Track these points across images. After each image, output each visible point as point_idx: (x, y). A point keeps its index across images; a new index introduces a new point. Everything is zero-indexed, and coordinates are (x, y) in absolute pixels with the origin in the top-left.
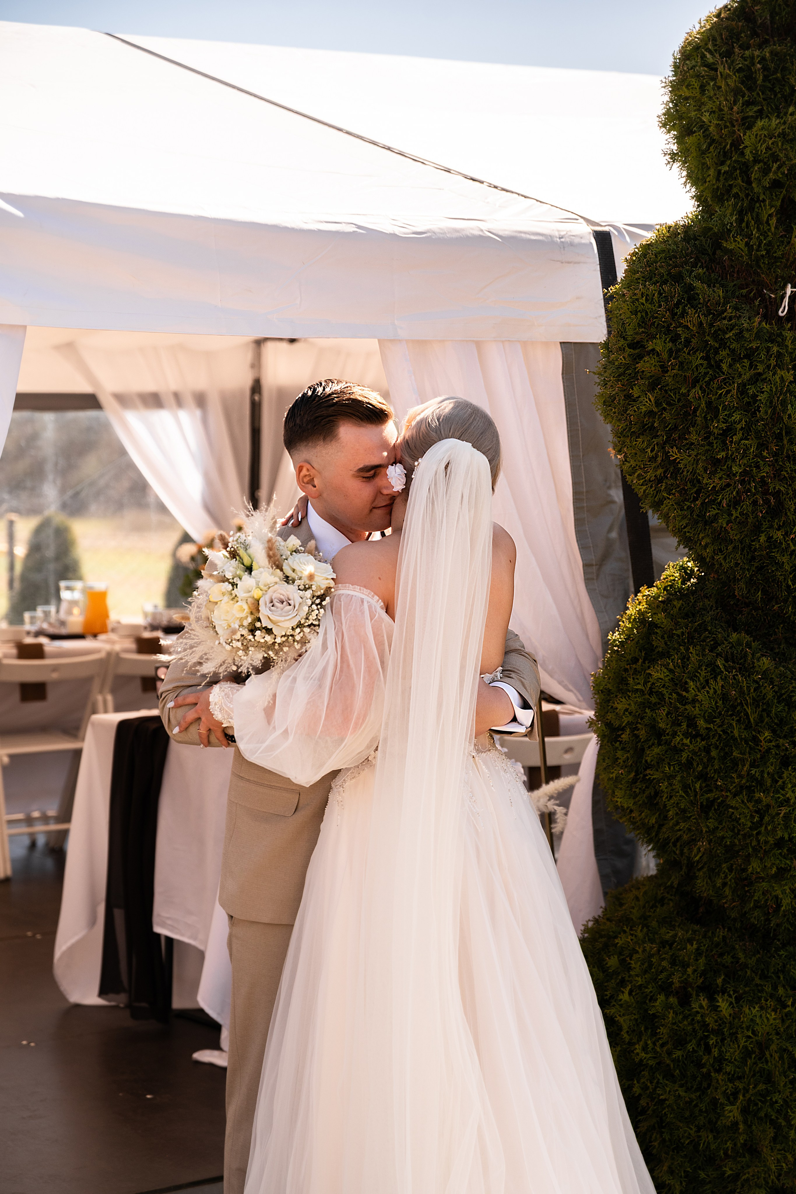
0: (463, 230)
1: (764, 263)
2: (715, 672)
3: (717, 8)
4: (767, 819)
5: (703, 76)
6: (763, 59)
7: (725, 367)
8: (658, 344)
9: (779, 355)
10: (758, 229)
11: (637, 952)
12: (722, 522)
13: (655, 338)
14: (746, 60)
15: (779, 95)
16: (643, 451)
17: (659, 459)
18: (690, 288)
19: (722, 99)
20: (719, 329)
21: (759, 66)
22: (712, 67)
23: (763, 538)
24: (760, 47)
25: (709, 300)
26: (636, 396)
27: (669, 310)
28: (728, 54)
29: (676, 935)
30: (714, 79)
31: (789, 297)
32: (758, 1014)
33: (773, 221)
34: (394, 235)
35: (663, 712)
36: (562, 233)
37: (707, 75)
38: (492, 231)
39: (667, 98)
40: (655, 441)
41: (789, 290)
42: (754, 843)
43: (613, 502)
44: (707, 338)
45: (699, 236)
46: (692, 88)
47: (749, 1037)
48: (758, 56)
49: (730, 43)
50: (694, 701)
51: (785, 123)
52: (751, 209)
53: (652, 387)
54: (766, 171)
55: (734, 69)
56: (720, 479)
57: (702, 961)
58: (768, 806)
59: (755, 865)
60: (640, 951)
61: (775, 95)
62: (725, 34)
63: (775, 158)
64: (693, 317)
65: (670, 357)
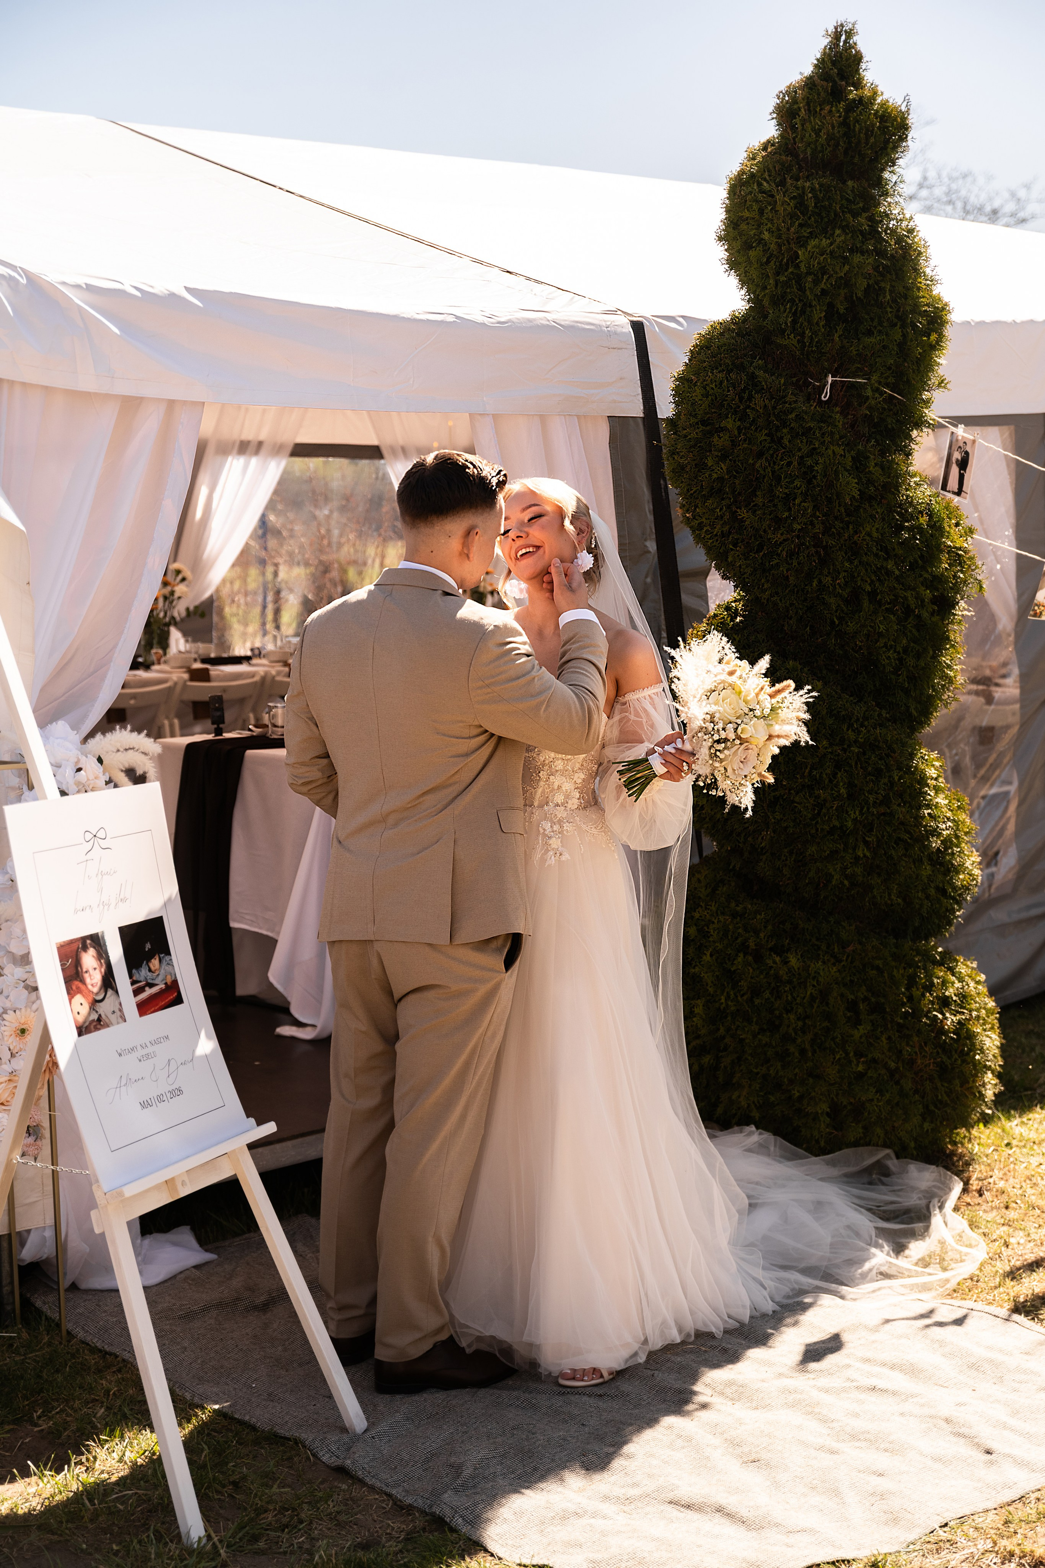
0: (535, 320)
1: (812, 357)
4: (824, 811)
5: (760, 201)
6: (813, 190)
7: (786, 441)
8: (730, 423)
10: (811, 329)
11: (713, 923)
12: (782, 569)
13: (725, 417)
14: (798, 190)
16: (713, 510)
17: (725, 518)
18: (752, 377)
19: (780, 221)
20: (782, 412)
21: (809, 195)
22: (769, 194)
23: (815, 584)
24: (808, 178)
25: (771, 387)
26: (710, 465)
27: (737, 394)
29: (745, 908)
30: (772, 204)
31: (830, 385)
32: (822, 968)
33: (822, 323)
34: (483, 324)
36: (608, 323)
37: (765, 200)
38: (556, 321)
39: (723, 217)
40: (724, 502)
41: (830, 379)
42: (813, 831)
43: (649, 552)
44: (771, 418)
45: (752, 332)
47: (814, 986)
48: (808, 187)
49: (782, 174)
51: (833, 243)
52: (803, 312)
53: (723, 457)
54: (816, 282)
55: (789, 196)
56: (782, 534)
57: (770, 927)
58: (825, 800)
59: (812, 849)
60: (716, 921)
62: (778, 166)
63: (825, 272)
64: (759, 401)
65: (739, 433)
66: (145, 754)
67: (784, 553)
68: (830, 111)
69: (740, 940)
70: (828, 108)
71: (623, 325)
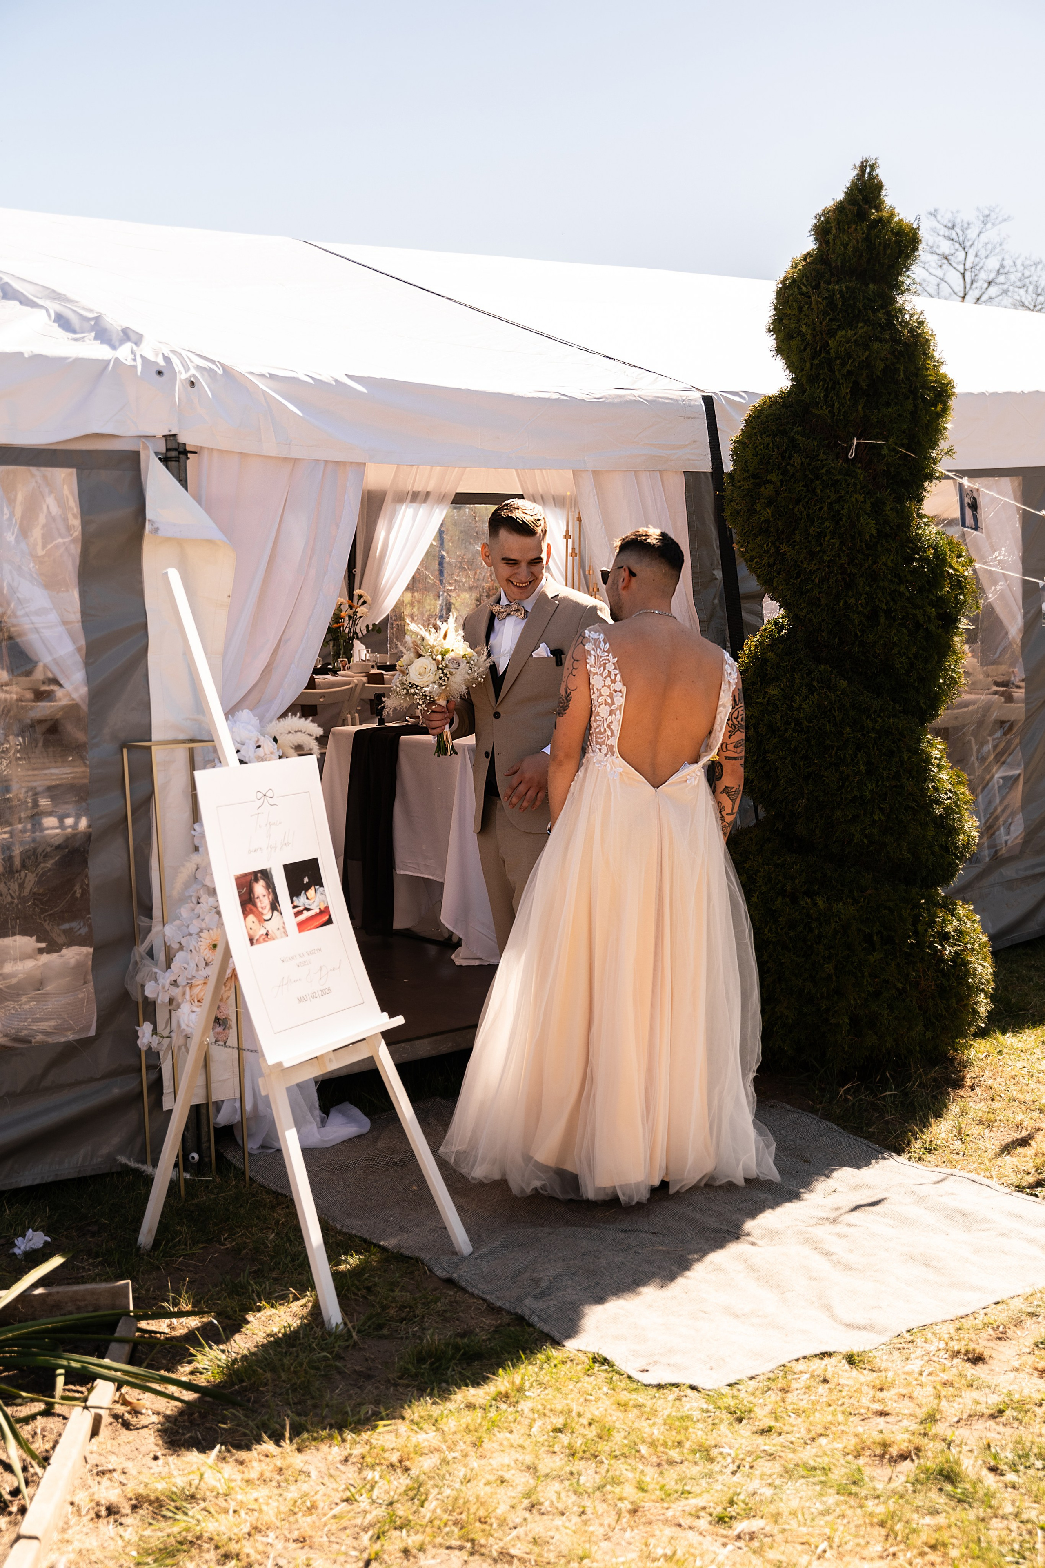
0: (624, 396)
1: (840, 424)
2: (812, 690)
4: (847, 783)
5: (800, 301)
6: (841, 292)
7: (818, 491)
8: (773, 477)
10: (839, 402)
12: (816, 592)
15: (853, 315)
16: (761, 546)
17: (771, 552)
18: (793, 440)
20: (815, 467)
21: (838, 295)
22: (806, 295)
23: (841, 604)
24: (837, 282)
25: (807, 448)
26: (758, 510)
27: (780, 454)
29: (785, 860)
30: (808, 303)
31: (856, 446)
32: (842, 908)
33: (848, 397)
34: (583, 400)
35: (779, 716)
36: (684, 398)
37: (803, 300)
38: (640, 397)
39: (772, 313)
40: (770, 540)
41: (855, 441)
43: (716, 579)
44: (807, 473)
45: (793, 404)
46: (791, 308)
47: (838, 922)
48: (837, 289)
49: (817, 279)
50: (799, 709)
51: (856, 334)
52: (833, 388)
53: (770, 503)
54: (843, 364)
55: (822, 297)
56: (815, 564)
57: (804, 875)
58: (848, 775)
59: (838, 814)
62: (814, 273)
63: (850, 356)
64: (797, 459)
65: (782, 485)
66: (311, 735)
67: (817, 580)
68: (856, 229)
69: (780, 885)
70: (854, 226)
71: (696, 397)
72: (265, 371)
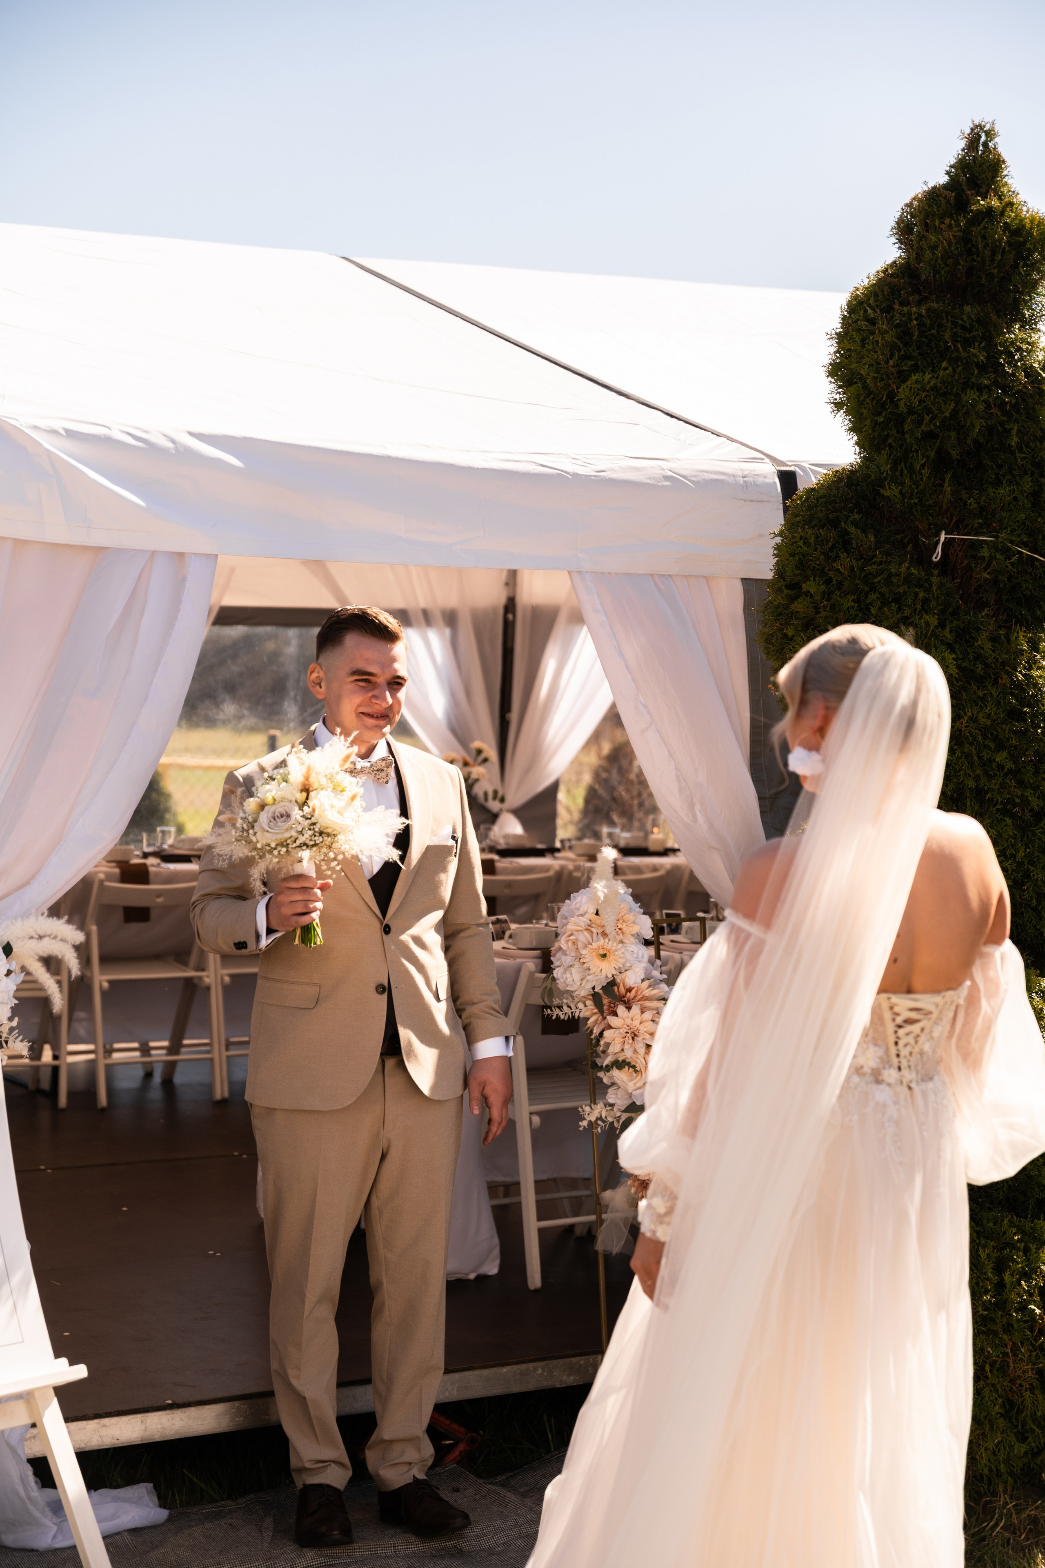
0: (644, 469)
1: (917, 511)
3: (887, 263)
5: (863, 331)
6: (920, 316)
8: (813, 586)
9: (925, 601)
10: (911, 478)
13: (809, 580)
14: (904, 317)
15: (935, 351)
18: (846, 533)
19: (879, 352)
20: (870, 574)
21: (915, 322)
22: (872, 322)
24: (918, 304)
25: (862, 545)
27: (823, 553)
28: (889, 309)
30: (873, 333)
31: (943, 544)
33: (925, 472)
36: (746, 473)
37: (867, 330)
38: (674, 470)
39: (833, 349)
41: (943, 537)
44: (858, 581)
45: (861, 482)
46: (854, 342)
48: (915, 313)
49: (891, 299)
51: (937, 378)
52: (905, 458)
54: (919, 423)
55: (893, 324)
61: (932, 350)
62: (886, 289)
63: (928, 411)
64: (845, 561)
66: (66, 941)
68: (950, 225)
70: (948, 221)
71: (768, 473)
72: (59, 425)
